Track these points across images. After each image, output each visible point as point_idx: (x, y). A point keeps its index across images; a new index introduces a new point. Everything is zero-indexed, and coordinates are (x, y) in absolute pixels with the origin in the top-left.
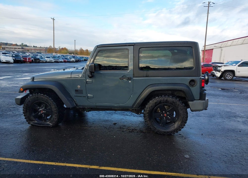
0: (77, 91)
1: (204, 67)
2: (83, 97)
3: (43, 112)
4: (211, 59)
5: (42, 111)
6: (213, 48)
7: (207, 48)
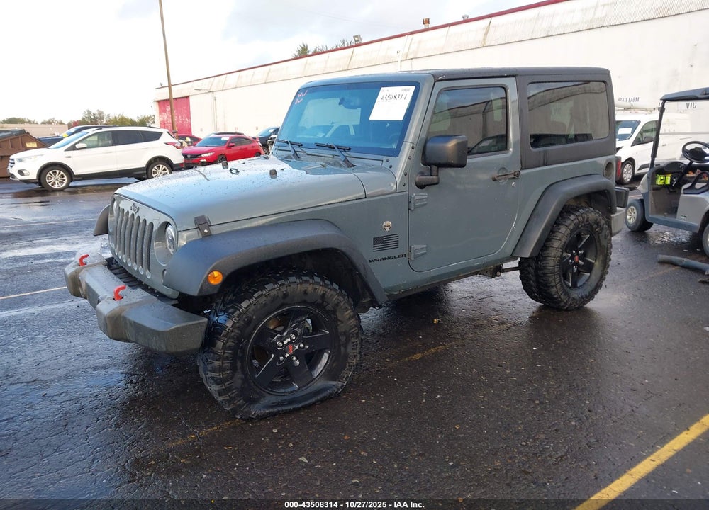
0: (378, 241)
1: (233, 146)
2: (399, 256)
3: (297, 348)
4: (190, 124)
5: (290, 347)
6: (188, 95)
7: (178, 92)
